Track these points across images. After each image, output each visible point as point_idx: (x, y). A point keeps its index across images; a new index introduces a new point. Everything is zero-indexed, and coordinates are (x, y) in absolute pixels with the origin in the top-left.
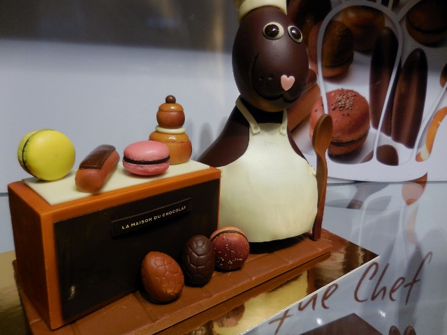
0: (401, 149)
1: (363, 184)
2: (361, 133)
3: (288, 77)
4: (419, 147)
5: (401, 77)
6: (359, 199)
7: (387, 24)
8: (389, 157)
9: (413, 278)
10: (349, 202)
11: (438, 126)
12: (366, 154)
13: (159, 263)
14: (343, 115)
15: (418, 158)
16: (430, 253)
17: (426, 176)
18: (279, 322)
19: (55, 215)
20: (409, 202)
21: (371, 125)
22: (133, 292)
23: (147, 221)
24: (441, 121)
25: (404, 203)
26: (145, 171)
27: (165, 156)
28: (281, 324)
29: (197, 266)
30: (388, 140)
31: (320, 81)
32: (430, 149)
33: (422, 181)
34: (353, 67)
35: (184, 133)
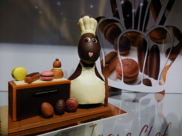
0: (152, 80)
1: (138, 93)
2: (136, 74)
3: (91, 53)
4: (160, 80)
5: (149, 55)
6: (137, 99)
7: (142, 37)
8: (148, 83)
9: (164, 133)
10: (133, 100)
11: (167, 72)
12: (138, 82)
13: (46, 105)
14: (128, 67)
15: (160, 84)
16: (170, 123)
17: (164, 90)
19: (17, 88)
20: (158, 101)
21: (139, 71)
22: (39, 115)
23: (43, 93)
24: (168, 70)
25: (156, 101)
26: (45, 79)
27: (52, 75)
29: (59, 108)
30: (147, 77)
31: (119, 55)
32: (164, 80)
33: (163, 93)
34: (131, 51)
35: (61, 69)
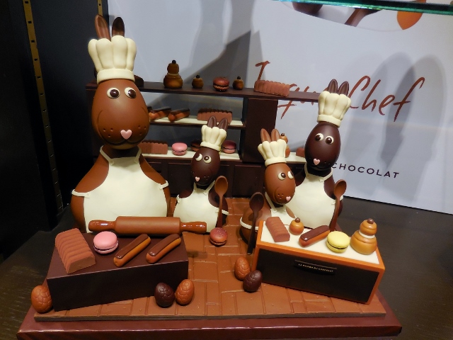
9: (403, 99)
16: (423, 79)
18: (285, 107)
28: (286, 110)
